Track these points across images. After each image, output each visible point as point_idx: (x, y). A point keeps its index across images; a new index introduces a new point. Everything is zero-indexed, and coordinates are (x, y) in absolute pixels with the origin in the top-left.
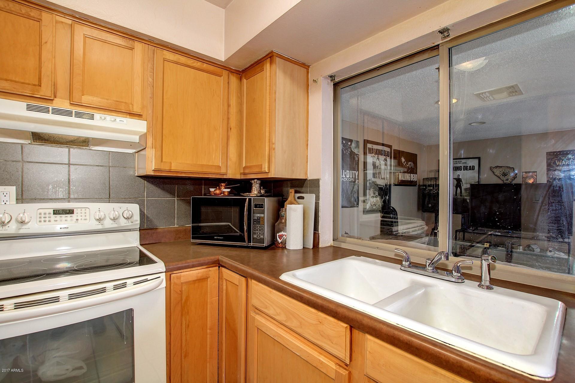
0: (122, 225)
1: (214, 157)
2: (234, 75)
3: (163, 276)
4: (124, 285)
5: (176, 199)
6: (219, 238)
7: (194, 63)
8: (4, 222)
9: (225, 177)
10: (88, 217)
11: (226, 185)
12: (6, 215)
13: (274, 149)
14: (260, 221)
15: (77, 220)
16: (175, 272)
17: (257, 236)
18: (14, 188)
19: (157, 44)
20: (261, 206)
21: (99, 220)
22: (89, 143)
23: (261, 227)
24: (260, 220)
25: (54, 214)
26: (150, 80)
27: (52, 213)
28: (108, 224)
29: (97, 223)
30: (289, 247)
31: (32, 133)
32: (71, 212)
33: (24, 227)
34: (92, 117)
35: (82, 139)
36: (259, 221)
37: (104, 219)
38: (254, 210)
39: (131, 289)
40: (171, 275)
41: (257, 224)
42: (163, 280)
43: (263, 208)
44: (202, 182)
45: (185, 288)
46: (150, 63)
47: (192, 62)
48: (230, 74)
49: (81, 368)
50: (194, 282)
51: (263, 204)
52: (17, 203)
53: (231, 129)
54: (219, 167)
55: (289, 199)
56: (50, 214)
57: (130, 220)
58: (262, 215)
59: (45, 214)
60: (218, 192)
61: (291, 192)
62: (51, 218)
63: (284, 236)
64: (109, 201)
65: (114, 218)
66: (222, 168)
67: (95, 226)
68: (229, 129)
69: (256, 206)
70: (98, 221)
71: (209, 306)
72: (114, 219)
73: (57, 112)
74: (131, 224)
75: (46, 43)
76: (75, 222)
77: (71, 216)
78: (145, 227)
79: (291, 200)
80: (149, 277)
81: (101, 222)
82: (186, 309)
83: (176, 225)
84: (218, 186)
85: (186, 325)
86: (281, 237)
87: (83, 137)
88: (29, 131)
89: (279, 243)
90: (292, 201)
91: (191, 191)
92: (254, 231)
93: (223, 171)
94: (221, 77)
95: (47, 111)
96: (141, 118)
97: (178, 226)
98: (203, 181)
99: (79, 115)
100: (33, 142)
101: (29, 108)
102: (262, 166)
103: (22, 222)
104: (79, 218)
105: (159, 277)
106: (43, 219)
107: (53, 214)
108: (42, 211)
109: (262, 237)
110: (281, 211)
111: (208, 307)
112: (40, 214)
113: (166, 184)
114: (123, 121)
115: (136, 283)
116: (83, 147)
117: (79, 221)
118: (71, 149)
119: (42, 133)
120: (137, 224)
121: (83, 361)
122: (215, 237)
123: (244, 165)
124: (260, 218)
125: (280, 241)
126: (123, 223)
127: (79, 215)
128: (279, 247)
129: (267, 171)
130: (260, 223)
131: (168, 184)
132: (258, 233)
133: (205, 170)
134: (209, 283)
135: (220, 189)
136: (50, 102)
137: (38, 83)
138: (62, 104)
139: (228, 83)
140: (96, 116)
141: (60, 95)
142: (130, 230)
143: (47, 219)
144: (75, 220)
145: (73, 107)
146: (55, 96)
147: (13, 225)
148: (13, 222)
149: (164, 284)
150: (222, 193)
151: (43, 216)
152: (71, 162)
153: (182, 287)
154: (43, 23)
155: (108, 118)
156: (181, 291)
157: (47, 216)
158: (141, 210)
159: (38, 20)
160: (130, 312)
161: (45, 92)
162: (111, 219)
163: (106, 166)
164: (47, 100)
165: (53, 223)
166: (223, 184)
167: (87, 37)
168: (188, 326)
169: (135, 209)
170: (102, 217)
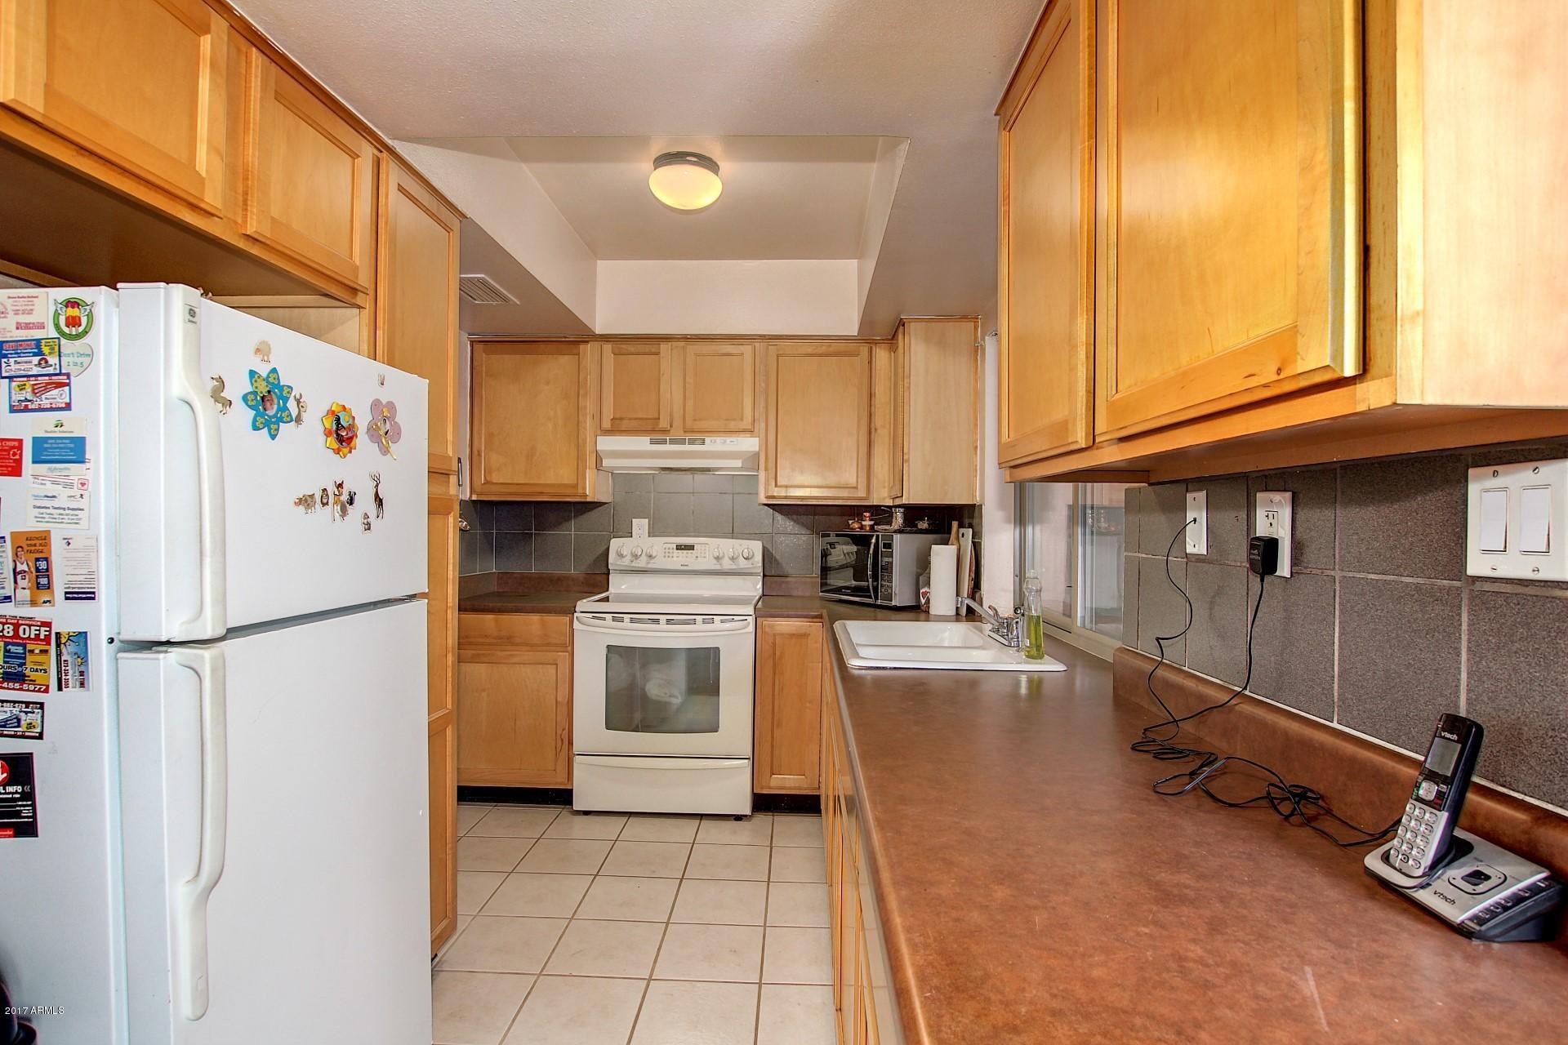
0: (742, 567)
1: (844, 473)
2: (880, 346)
3: (751, 620)
4: (712, 622)
5: (814, 535)
7: (816, 348)
9: (868, 503)
10: (707, 555)
11: (872, 515)
12: (638, 548)
13: (908, 461)
14: (888, 568)
15: (696, 557)
16: (767, 619)
17: (885, 590)
18: (646, 521)
20: (888, 546)
21: (717, 558)
23: (890, 578)
24: (888, 566)
25: (677, 549)
26: (763, 385)
27: (675, 547)
28: (727, 565)
29: (715, 562)
32: (691, 548)
33: (653, 561)
34: (703, 443)
37: (723, 557)
38: (882, 552)
39: (717, 627)
40: (762, 621)
41: (885, 572)
42: (749, 623)
43: (891, 549)
45: (778, 639)
46: (762, 365)
47: (814, 348)
48: (873, 347)
50: (792, 636)
51: (892, 545)
52: (650, 536)
54: (855, 489)
56: (673, 549)
57: (751, 561)
58: (890, 559)
59: (669, 549)
60: (856, 526)
61: (953, 526)
62: (675, 553)
63: (929, 594)
64: (732, 536)
65: (732, 557)
66: (860, 490)
67: (712, 565)
68: (873, 430)
69: (885, 546)
72: (733, 559)
73: (673, 442)
74: (751, 566)
75: (663, 373)
76: (695, 560)
77: (691, 553)
78: (773, 573)
79: (953, 538)
80: (736, 618)
81: (720, 561)
82: (779, 666)
83: (814, 574)
84: (856, 517)
86: (924, 595)
87: (705, 467)
89: (922, 604)
90: (953, 540)
93: (861, 494)
94: (858, 356)
95: (664, 442)
96: (753, 435)
99: (692, 442)
100: (661, 471)
101: (653, 442)
103: (650, 556)
104: (699, 555)
105: (747, 621)
106: (667, 554)
108: (667, 546)
109: (891, 592)
112: (665, 549)
113: (801, 515)
115: (723, 622)
116: (706, 472)
117: (699, 558)
118: (696, 476)
120: (758, 568)
124: (888, 564)
125: (924, 601)
126: (743, 564)
127: (699, 551)
128: (923, 611)
130: (888, 571)
131: (803, 515)
132: (886, 586)
134: (809, 641)
135: (860, 520)
136: (667, 432)
137: (657, 417)
138: (677, 433)
139: (870, 362)
140: (708, 440)
141: (675, 424)
142: (751, 574)
143: (671, 555)
144: (694, 557)
145: (687, 434)
146: (671, 426)
147: (644, 558)
148: (644, 555)
149: (751, 628)
150: (862, 527)
151: (667, 550)
152: (695, 491)
153: (775, 639)
154: (662, 355)
155: (719, 440)
156: (774, 644)
157: (671, 551)
158: (764, 548)
159: (658, 354)
160: (717, 649)
161: (664, 423)
162: (729, 558)
163: (729, 493)
164: (665, 431)
165: (675, 559)
166: (868, 514)
167: (697, 355)
168: (782, 689)
169: (756, 547)
170: (721, 555)
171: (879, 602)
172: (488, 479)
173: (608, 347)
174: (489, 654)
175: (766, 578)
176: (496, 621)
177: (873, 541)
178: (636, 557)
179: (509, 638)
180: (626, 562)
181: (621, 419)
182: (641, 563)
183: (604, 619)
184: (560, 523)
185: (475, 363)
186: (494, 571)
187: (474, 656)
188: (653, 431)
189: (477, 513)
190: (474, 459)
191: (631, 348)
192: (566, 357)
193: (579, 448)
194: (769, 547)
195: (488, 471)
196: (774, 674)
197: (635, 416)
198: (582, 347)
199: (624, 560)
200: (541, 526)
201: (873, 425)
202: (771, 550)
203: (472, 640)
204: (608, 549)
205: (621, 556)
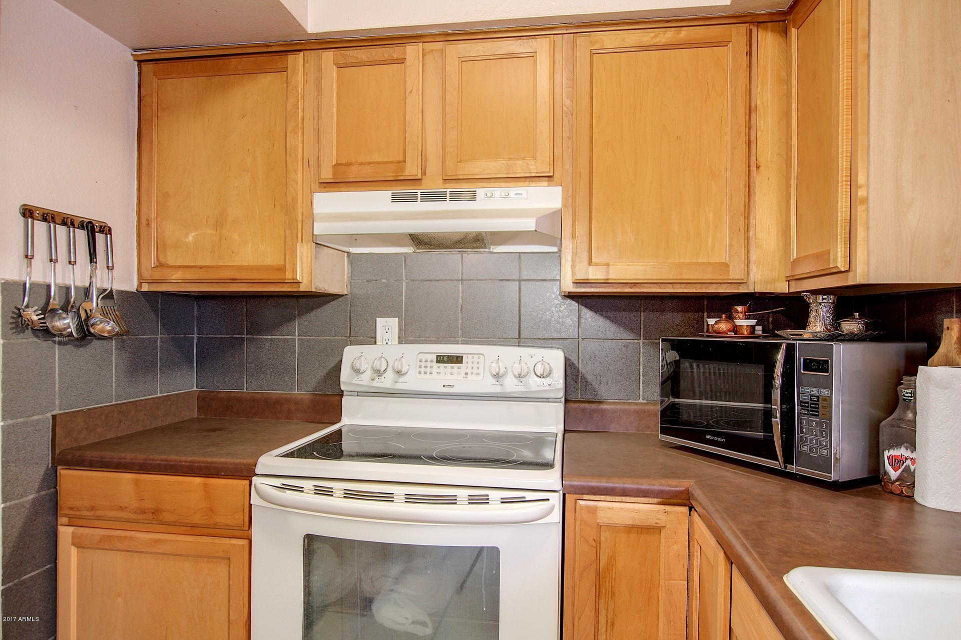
0: (534, 388)
1: (710, 243)
2: (766, 29)
3: (556, 500)
4: (485, 501)
5: (641, 341)
6: (716, 439)
7: (656, 36)
8: (379, 371)
9: (742, 290)
10: (481, 371)
11: (749, 310)
12: (383, 360)
13: (865, 201)
14: (818, 408)
15: (466, 374)
16: (586, 497)
17: (811, 448)
18: (396, 320)
19: (578, 26)
20: (823, 366)
21: (497, 376)
22: (486, 242)
23: (821, 426)
24: (818, 405)
25: (438, 362)
26: (568, 102)
27: (435, 359)
28: (511, 385)
29: (494, 381)
30: (922, 497)
31: (411, 235)
32: (458, 359)
33: (401, 379)
34: (473, 197)
35: (471, 236)
36: (816, 408)
37: (505, 374)
38: (803, 376)
39: (494, 510)
40: (576, 500)
41: (811, 414)
42: (552, 509)
43: (827, 372)
44: (704, 305)
45: (605, 536)
46: (567, 70)
47: (652, 35)
48: (755, 30)
49: (424, 624)
50: (630, 528)
51: (826, 362)
52: (400, 343)
53: (758, 167)
54: (725, 266)
55: (942, 350)
56: (432, 361)
57: (547, 380)
58: (825, 392)
59: (426, 361)
60: (723, 326)
61: (948, 328)
62: (434, 368)
63: (908, 462)
64: (519, 342)
65: (519, 375)
66: (731, 267)
67: (489, 386)
68: (750, 169)
69: (809, 365)
70: (494, 378)
71: (663, 595)
72: (519, 377)
73: (427, 197)
74: (548, 387)
75: (411, 92)
76: (464, 377)
77: (459, 368)
78: (579, 398)
79: (948, 351)
80: (529, 496)
81: (501, 380)
82: (607, 583)
83: (641, 399)
84: (724, 313)
85: (607, 621)
86: (896, 462)
87: (474, 232)
88: (406, 234)
89: (890, 479)
90: (951, 355)
91: (676, 325)
92: (802, 432)
93: (736, 273)
94: (727, 46)
95: (412, 198)
96: (553, 182)
97: (645, 401)
98: (706, 302)
99: (455, 196)
100: (416, 249)
101: (396, 199)
102: (829, 253)
103: (399, 373)
104: (469, 371)
105: (548, 500)
106: (423, 370)
107: (436, 363)
108: (424, 357)
109: (824, 452)
110: (902, 384)
111: (660, 597)
112: (421, 361)
113: (621, 311)
114: (522, 194)
115: (504, 501)
116: (481, 250)
117: (469, 376)
118: (465, 255)
119: (421, 234)
120: (558, 389)
121: (429, 615)
122: (708, 437)
123: (793, 256)
124: (818, 400)
125: (893, 474)
126: (535, 384)
127: (470, 365)
128: (891, 493)
129: (841, 265)
130: (818, 412)
131: (625, 310)
132: (814, 441)
133: (688, 275)
134: (663, 540)
135: (730, 318)
136: (417, 182)
137: (402, 159)
138: (433, 184)
139: (749, 54)
140: (481, 193)
141: (429, 171)
142: (547, 400)
143: (428, 370)
144: (463, 375)
145: (447, 185)
146: (424, 173)
147: (390, 375)
148: (390, 371)
149: (556, 516)
150: (735, 329)
151: (423, 364)
152: (465, 277)
153: (599, 534)
154: (408, 63)
155: (498, 191)
156: (598, 542)
157: (429, 364)
158: (567, 359)
159: (402, 61)
160: (494, 553)
161: (412, 169)
162: (514, 375)
163: (514, 280)
164: (416, 181)
165: (435, 375)
166: (739, 308)
167: (464, 60)
168: (613, 624)
169: (555, 359)
170: (502, 372)
171: (794, 469)
172: (162, 259)
173: (328, 57)
174: (126, 537)
175: (568, 405)
176: (136, 483)
177: (780, 357)
178: (379, 373)
179: (156, 512)
180: (365, 380)
181: (349, 164)
182: (387, 382)
183: (299, 489)
184: (280, 324)
185: (143, 92)
186: (195, 389)
187: (104, 538)
188: (397, 181)
189: (156, 312)
190: (142, 231)
191: (362, 54)
192: (270, 77)
193: (288, 210)
194: (574, 359)
195: (162, 247)
196: (598, 596)
197: (368, 160)
198: (291, 58)
199: (363, 376)
200: (256, 328)
201: (753, 159)
202: (575, 362)
203: (99, 513)
204: (341, 361)
205: (357, 371)
